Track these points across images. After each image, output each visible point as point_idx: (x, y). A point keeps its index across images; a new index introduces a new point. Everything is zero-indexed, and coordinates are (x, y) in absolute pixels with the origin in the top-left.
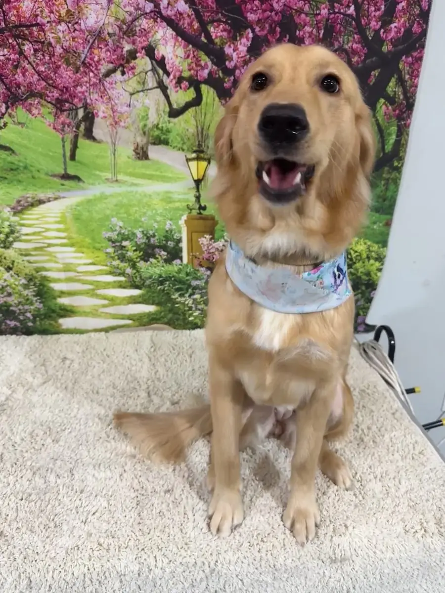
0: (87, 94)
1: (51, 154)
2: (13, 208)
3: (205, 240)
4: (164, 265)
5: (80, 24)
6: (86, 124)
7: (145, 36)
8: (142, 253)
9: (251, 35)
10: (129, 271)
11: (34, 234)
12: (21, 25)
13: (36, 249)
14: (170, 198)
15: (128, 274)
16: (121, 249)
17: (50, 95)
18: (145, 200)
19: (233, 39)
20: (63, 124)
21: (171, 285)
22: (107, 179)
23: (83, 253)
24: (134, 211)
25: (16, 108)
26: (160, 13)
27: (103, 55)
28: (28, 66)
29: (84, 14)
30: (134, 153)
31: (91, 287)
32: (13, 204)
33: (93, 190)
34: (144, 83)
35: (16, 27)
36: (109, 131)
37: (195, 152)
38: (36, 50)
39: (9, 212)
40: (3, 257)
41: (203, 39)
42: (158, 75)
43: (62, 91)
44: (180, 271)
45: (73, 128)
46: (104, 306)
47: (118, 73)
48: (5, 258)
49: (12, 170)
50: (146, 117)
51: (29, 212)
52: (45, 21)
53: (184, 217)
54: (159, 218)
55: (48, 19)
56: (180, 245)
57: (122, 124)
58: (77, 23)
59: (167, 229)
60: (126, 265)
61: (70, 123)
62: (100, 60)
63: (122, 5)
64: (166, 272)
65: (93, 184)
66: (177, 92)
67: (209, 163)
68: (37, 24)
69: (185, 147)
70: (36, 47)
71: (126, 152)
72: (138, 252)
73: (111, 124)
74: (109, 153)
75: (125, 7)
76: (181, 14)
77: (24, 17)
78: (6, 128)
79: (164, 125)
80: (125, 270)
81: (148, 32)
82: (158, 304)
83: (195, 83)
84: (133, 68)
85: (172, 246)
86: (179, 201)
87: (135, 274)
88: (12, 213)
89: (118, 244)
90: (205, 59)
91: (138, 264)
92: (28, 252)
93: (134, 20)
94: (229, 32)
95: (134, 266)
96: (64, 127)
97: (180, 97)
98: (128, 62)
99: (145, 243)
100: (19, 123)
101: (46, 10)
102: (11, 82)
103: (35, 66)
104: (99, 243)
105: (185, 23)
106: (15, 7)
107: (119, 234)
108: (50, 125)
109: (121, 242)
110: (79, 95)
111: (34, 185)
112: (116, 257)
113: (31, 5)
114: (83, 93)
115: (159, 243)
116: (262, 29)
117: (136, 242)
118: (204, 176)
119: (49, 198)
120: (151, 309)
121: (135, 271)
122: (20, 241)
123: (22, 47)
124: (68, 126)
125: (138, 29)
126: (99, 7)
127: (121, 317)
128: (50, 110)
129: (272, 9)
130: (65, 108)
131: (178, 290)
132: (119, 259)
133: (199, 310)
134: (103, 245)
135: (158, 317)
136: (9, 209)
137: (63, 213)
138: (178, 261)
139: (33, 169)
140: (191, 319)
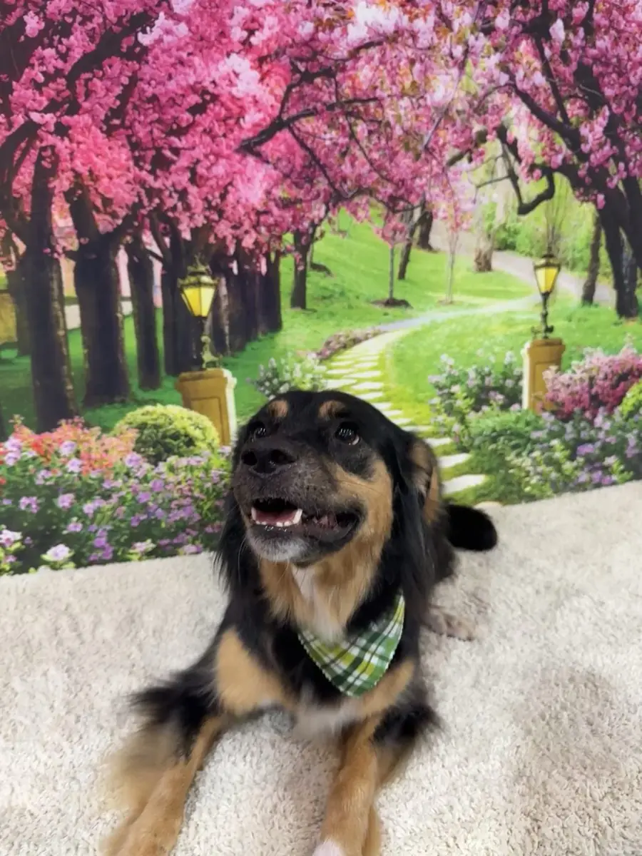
0: (426, 188)
1: (375, 272)
2: (319, 354)
3: (549, 373)
4: (500, 413)
5: (425, 99)
6: (422, 228)
7: (498, 113)
8: (473, 400)
9: (607, 113)
10: (457, 427)
12: (356, 100)
14: (512, 319)
15: (454, 433)
16: (449, 398)
17: (382, 190)
18: (482, 326)
19: (590, 117)
20: (395, 230)
21: (506, 442)
22: (441, 302)
23: (400, 409)
24: (469, 342)
25: (339, 209)
26: (515, 86)
27: (449, 138)
28: (359, 153)
29: (431, 87)
30: (475, 264)
32: (321, 347)
33: (422, 318)
34: (493, 173)
35: (350, 102)
36: (449, 236)
37: (545, 257)
38: (370, 132)
39: (314, 359)
41: (559, 118)
42: (509, 161)
43: (397, 185)
44: (518, 420)
45: (405, 235)
47: (465, 160)
49: (324, 298)
50: (492, 216)
51: (339, 357)
52: (385, 94)
53: (528, 345)
54: (497, 349)
55: (389, 92)
56: (521, 383)
57: (464, 226)
58: (422, 97)
59: (506, 363)
60: (452, 419)
61: (403, 228)
62: (444, 145)
63: (474, 76)
64: (500, 423)
65: (422, 310)
66: (528, 182)
67: (559, 270)
68: (375, 99)
69: (534, 252)
70: (372, 128)
71: (467, 261)
72: (469, 400)
73: (452, 228)
74: (446, 267)
75: (477, 78)
76: (537, 88)
77: (360, 90)
78: (324, 238)
79: (512, 225)
80: (451, 427)
81: (502, 110)
82: (488, 472)
83: (548, 171)
84: (482, 154)
85: (511, 386)
86: (523, 323)
87: (463, 430)
88: (318, 361)
89: (446, 391)
90: (560, 142)
91: (467, 417)
93: (487, 94)
94: (586, 109)
95: (462, 421)
96: (395, 233)
97: (532, 188)
98: (477, 146)
99: (478, 385)
100: (340, 232)
101: (388, 82)
102: (336, 174)
103: (367, 152)
104: (424, 392)
105: (540, 100)
106: (350, 77)
107: (450, 376)
108: (378, 232)
109: (450, 388)
110: (418, 190)
111: (350, 318)
112: (443, 410)
113: (370, 75)
114: (422, 187)
115: (495, 383)
116: (619, 106)
117: (467, 385)
118: (553, 287)
119: (367, 334)
120: (479, 480)
121: (463, 427)
123: (354, 128)
124: (401, 232)
125: (490, 105)
126: (448, 78)
128: (380, 212)
129: (629, 84)
130: (398, 208)
131: (514, 447)
132: (446, 411)
133: (538, 474)
134: (428, 394)
135: (486, 492)
136: (314, 355)
137: (382, 355)
138: (516, 407)
139: (351, 295)
140: (528, 489)
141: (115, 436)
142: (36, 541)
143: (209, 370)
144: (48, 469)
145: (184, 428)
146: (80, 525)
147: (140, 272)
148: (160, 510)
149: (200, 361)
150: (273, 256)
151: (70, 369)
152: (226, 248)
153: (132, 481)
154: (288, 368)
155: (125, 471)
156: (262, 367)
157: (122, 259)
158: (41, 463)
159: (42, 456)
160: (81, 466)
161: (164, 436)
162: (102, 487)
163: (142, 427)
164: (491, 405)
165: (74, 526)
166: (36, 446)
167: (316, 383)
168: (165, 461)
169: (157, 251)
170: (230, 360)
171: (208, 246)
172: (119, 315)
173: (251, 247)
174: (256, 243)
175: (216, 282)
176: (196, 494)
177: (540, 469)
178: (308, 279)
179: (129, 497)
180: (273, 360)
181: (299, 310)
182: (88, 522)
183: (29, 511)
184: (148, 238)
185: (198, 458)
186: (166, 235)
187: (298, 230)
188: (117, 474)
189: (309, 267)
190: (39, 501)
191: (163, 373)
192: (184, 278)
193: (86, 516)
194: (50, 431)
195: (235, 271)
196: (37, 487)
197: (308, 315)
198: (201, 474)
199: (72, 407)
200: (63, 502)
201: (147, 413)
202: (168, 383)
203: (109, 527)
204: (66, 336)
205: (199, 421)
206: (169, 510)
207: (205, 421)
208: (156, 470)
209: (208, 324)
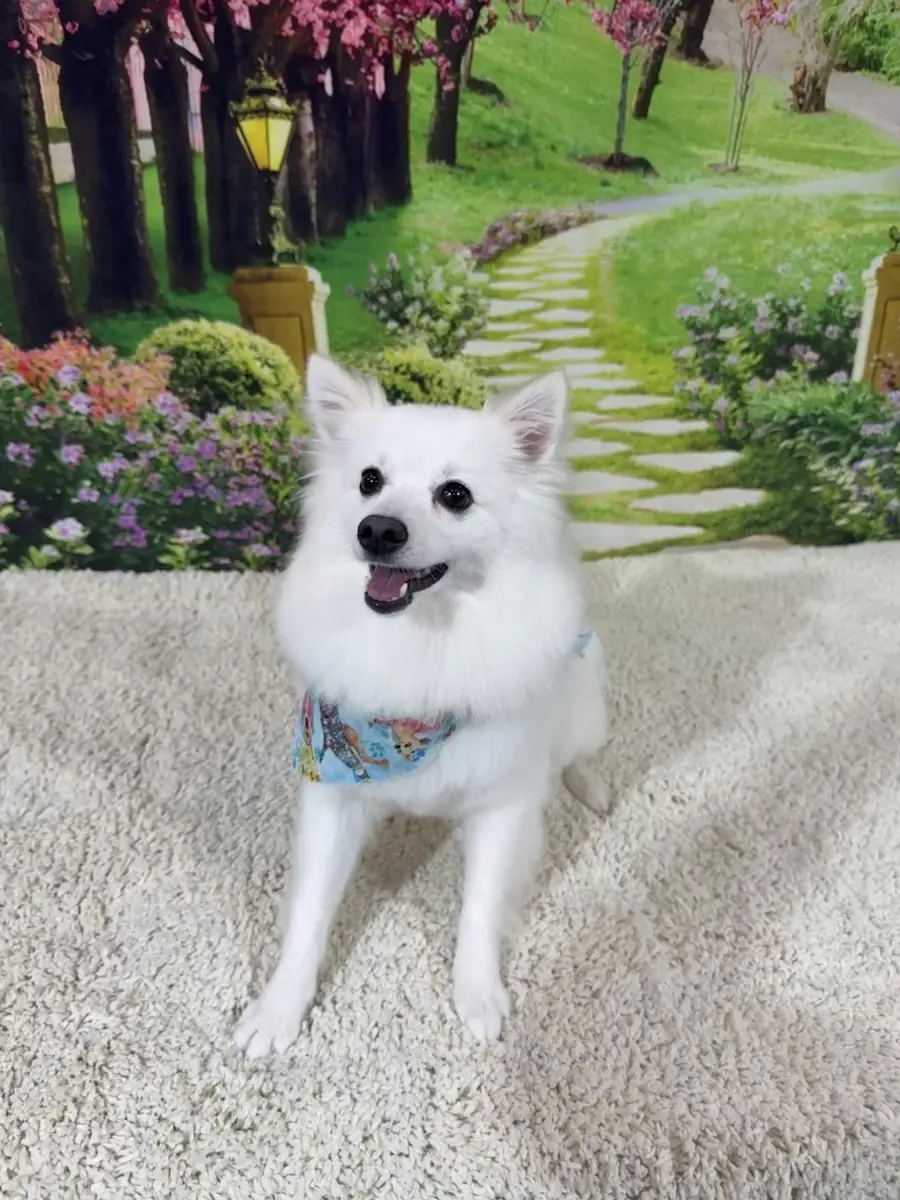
1: (591, 101)
2: (477, 251)
4: (808, 385)
6: (688, 17)
8: (760, 357)
10: (723, 403)
11: (517, 317)
13: (513, 357)
14: (852, 210)
15: (717, 413)
16: (714, 349)
18: (794, 219)
20: (634, 19)
21: (813, 438)
22: (715, 167)
23: (620, 363)
24: (763, 248)
30: (790, 94)
31: (621, 447)
32: (480, 238)
33: (676, 196)
36: (743, 35)
39: (466, 259)
40: (435, 381)
44: (840, 400)
45: (655, 29)
46: (645, 494)
48: (440, 383)
49: (490, 145)
51: (513, 260)
53: (878, 262)
54: (817, 266)
56: (854, 334)
57: (777, 15)
59: (832, 293)
60: (718, 388)
61: (651, 14)
64: (807, 403)
65: (676, 180)
71: (774, 89)
72: (751, 355)
73: (751, 17)
74: (733, 92)
78: (494, 30)
79: (878, 17)
80: (712, 402)
82: (772, 486)
85: (835, 337)
86: (876, 218)
87: (734, 410)
88: (474, 263)
89: (708, 335)
91: (745, 387)
92: (493, 366)
95: (735, 393)
96: (634, 26)
99: (773, 331)
100: (526, 17)
104: (665, 335)
107: (718, 308)
108: (600, 22)
109: (717, 329)
111: (537, 187)
112: (698, 370)
115: (806, 329)
117: (752, 329)
119: (568, 219)
120: (753, 497)
121: (735, 405)
122: (483, 337)
124: (646, 22)
127: (678, 520)
131: (826, 449)
132: (704, 373)
133: (866, 498)
134: (674, 339)
135: (763, 519)
136: (467, 252)
137: (592, 260)
138: (840, 376)
139: (542, 143)
140: (842, 522)
141: (137, 362)
142: (35, 509)
143: (283, 266)
144: (42, 405)
145: (245, 363)
146: (96, 493)
147: (165, 86)
148: (211, 488)
149: (268, 249)
150: (397, 62)
151: (63, 253)
152: (315, 45)
153: (167, 437)
154: (419, 273)
155: (156, 420)
156: (374, 269)
157: (136, 62)
158: (34, 395)
159: (32, 384)
160: (90, 405)
161: (214, 373)
162: (123, 440)
163: (178, 353)
164: (793, 369)
165: (87, 493)
166: (22, 368)
167: (469, 304)
168: (216, 412)
169: (193, 49)
170: (317, 250)
171: (282, 40)
172: (135, 162)
173: (358, 43)
174: (367, 36)
175: (294, 108)
176: (267, 470)
177: (869, 491)
178: (461, 108)
179: (165, 460)
180: (393, 256)
181: (442, 165)
182: (107, 491)
183: (19, 462)
184: (176, 24)
185: (267, 415)
186: (208, 20)
187: (445, 11)
188: (144, 423)
189: (463, 85)
190: (34, 451)
191: (207, 266)
192: (239, 101)
193: (104, 480)
194: (41, 347)
195: (329, 89)
196: (29, 430)
197: (459, 177)
198: (272, 441)
199: (70, 312)
200: (67, 455)
201: (186, 331)
202: (216, 283)
203: (137, 502)
204: (53, 195)
205: (268, 354)
206: (225, 489)
207: (278, 354)
208: (203, 425)
209: (281, 184)
